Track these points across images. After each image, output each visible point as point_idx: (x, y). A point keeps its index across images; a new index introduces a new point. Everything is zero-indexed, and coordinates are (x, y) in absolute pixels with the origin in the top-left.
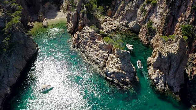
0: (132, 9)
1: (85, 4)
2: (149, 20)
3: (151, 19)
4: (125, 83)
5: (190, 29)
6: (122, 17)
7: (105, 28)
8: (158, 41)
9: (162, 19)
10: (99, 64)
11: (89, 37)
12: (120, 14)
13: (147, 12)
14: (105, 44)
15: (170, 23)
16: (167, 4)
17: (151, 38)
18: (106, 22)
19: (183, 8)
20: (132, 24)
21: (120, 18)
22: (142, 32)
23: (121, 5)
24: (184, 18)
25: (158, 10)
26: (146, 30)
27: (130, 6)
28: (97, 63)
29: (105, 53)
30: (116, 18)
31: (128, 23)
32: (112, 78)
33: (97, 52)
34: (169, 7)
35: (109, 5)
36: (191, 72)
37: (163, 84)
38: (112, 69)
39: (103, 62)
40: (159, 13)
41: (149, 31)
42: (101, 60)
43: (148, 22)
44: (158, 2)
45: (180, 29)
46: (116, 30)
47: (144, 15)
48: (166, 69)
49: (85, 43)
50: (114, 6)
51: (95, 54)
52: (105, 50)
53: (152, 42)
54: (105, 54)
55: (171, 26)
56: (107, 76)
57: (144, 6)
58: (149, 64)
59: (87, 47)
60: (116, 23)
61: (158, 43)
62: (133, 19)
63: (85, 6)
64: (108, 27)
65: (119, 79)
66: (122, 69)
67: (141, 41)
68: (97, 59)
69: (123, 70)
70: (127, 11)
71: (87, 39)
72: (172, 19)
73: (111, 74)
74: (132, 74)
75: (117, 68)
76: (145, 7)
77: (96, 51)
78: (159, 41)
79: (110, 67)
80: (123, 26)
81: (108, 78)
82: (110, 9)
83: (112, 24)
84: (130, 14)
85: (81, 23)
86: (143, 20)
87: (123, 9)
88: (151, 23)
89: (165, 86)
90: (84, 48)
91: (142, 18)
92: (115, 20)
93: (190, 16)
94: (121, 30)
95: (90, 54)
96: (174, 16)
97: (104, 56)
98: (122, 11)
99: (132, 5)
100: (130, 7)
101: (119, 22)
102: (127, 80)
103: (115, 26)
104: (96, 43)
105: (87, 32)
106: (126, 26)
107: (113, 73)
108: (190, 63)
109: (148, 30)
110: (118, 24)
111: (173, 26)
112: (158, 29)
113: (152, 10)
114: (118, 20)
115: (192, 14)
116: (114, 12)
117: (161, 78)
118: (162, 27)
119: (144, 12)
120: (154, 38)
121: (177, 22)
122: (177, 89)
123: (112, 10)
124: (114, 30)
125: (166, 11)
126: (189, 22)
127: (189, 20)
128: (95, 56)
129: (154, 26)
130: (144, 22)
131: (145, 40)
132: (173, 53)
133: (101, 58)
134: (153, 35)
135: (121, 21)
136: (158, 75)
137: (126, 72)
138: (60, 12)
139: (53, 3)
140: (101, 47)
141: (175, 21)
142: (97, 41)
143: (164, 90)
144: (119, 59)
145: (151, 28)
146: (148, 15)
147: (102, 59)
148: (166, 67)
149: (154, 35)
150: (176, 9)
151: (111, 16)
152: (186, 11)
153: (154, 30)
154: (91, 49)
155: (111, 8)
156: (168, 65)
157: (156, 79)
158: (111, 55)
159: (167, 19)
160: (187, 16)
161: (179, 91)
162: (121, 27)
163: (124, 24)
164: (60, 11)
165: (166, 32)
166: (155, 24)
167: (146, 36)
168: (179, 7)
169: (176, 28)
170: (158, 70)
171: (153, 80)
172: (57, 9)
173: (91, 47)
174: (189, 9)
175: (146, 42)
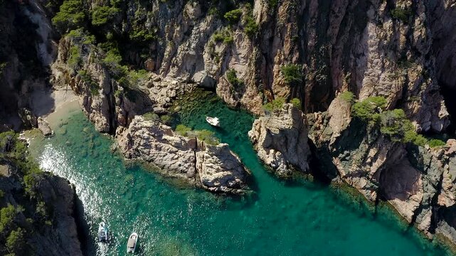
0: (192, 53)
1: (117, 79)
2: (228, 68)
3: (231, 66)
4: (237, 186)
5: (296, 70)
6: (176, 68)
7: (158, 100)
8: (253, 99)
9: (250, 65)
10: (186, 172)
11: (149, 134)
12: (170, 64)
13: (221, 57)
14: (184, 141)
15: (263, 68)
16: (251, 39)
17: (241, 96)
18: (153, 86)
19: (277, 41)
20: (199, 77)
21: (173, 71)
22: (221, 89)
23: (168, 49)
24: (283, 57)
25: (239, 51)
26: (228, 85)
27: (186, 48)
28: (183, 172)
29: (190, 154)
30: (166, 71)
31: (191, 76)
32: (217, 186)
33: (174, 154)
34: (255, 45)
35: (146, 53)
36: (316, 138)
37: (285, 166)
38: (211, 174)
39: (192, 167)
40: (243, 56)
41: (234, 86)
42: (186, 165)
43: (228, 71)
44: (235, 39)
45: (281, 73)
46: (176, 96)
47: (218, 62)
48: (281, 145)
49: (147, 146)
50: (155, 52)
51: (172, 159)
52: (187, 149)
53: (243, 100)
54: (188, 155)
55: (266, 72)
56: (209, 187)
57: (213, 46)
58: (253, 141)
59: (153, 151)
60: (171, 81)
61: (253, 101)
62: (197, 68)
63: (118, 83)
64: (162, 96)
65: (226, 184)
66: (225, 169)
67: (225, 103)
68: (180, 165)
69: (227, 170)
70: (183, 58)
71: (148, 139)
72: (264, 62)
73: (213, 182)
74: (240, 169)
75: (218, 171)
76: (214, 48)
77: (171, 152)
78: (255, 99)
79: (208, 173)
80: (184, 82)
81: (211, 189)
82: (149, 60)
83: (165, 86)
84: (189, 61)
85: (121, 113)
86: (218, 71)
87: (174, 53)
88: (234, 74)
89: (288, 168)
90: (148, 155)
91: (215, 67)
92: (165, 76)
93: (291, 52)
94: (185, 92)
95: (164, 162)
96: (265, 55)
97: (189, 159)
98: (174, 59)
99: (189, 46)
100: (187, 50)
101: (174, 77)
102: (238, 180)
103: (172, 89)
104: (165, 141)
105: (142, 127)
106: (190, 81)
107: (216, 180)
108: (312, 126)
109: (230, 85)
110: (174, 82)
111: (268, 71)
112: (247, 80)
113: (228, 51)
114: (171, 74)
115: (293, 48)
116: (158, 62)
117: (280, 160)
118: (253, 77)
119: (215, 58)
120: (245, 95)
121: (273, 63)
122: (305, 166)
123: (154, 59)
124: (173, 98)
125: (252, 50)
126: (291, 60)
127: (292, 58)
128: (174, 161)
129: (239, 77)
130: (221, 72)
131: (232, 101)
132: (287, 127)
133: (186, 162)
134: (242, 90)
135: (178, 75)
136: (275, 157)
137: (231, 170)
138: (55, 92)
139: (34, 80)
140: (178, 146)
141: (270, 62)
142: (165, 137)
143: (288, 174)
144: (215, 157)
145: (236, 81)
146: (224, 60)
147: (188, 164)
148: (282, 144)
149: (244, 91)
150: (267, 43)
151: (155, 70)
152: (283, 46)
153: (242, 84)
154: (162, 153)
155: (150, 56)
156: (283, 141)
157: (273, 162)
158: (200, 154)
159: (258, 63)
160: (287, 52)
161: (308, 167)
162: (183, 86)
163: (185, 79)
164: (54, 89)
165: (262, 83)
166: (240, 73)
167: (231, 93)
168: (271, 40)
169: (275, 74)
170: (272, 151)
171: (270, 165)
172: (47, 87)
173: (160, 149)
174: (287, 41)
175: (234, 104)
